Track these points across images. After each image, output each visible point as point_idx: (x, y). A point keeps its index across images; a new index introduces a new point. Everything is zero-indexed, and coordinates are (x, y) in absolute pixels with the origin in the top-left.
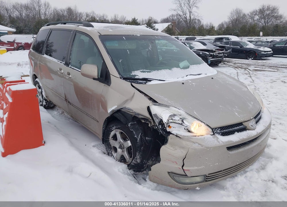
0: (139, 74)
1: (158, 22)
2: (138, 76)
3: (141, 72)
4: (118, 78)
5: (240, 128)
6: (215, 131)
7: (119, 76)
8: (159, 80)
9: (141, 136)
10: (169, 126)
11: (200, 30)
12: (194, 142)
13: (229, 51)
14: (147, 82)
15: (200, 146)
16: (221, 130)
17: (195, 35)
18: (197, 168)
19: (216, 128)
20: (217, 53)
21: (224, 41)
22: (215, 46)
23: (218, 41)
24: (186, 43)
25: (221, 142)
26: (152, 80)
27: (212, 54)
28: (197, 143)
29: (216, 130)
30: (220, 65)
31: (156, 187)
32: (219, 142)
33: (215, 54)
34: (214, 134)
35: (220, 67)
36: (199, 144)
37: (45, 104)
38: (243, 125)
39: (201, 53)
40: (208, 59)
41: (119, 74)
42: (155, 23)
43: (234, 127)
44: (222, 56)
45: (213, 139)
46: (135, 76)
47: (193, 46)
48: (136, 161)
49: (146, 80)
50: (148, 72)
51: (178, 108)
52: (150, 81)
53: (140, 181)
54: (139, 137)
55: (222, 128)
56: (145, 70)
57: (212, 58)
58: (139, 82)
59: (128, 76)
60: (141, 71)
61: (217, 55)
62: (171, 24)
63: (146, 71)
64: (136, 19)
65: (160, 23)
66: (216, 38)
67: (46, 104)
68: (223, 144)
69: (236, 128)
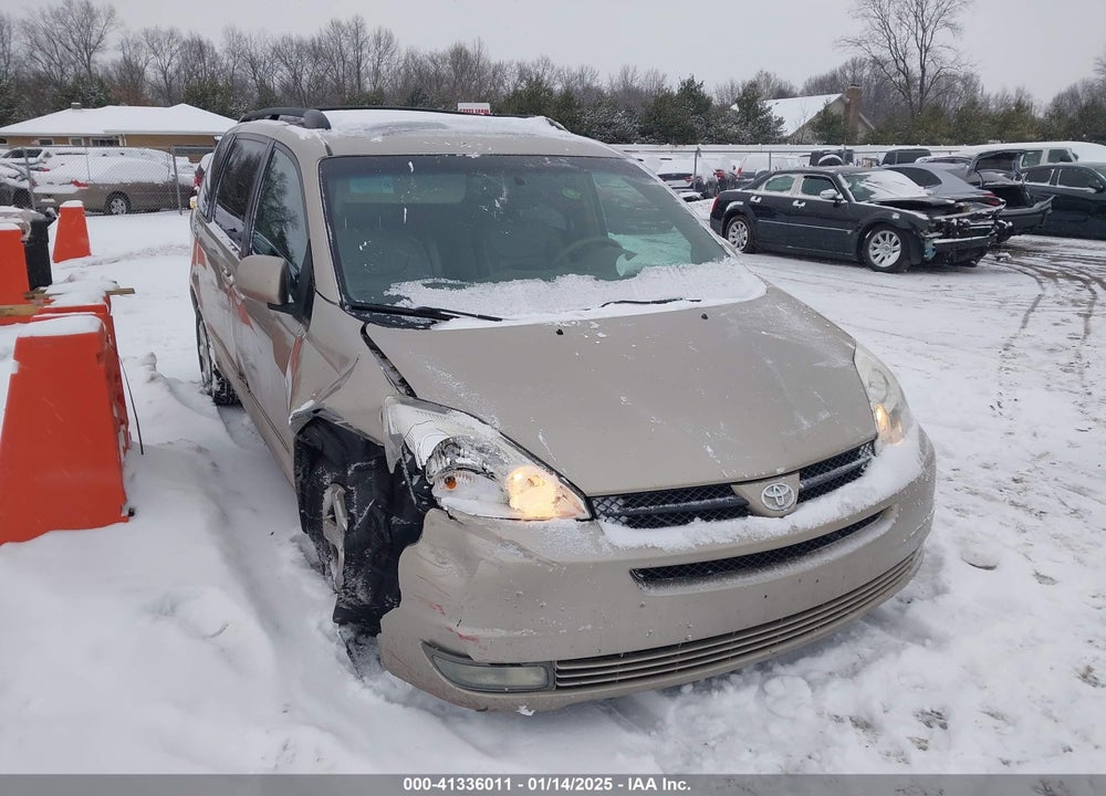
0: (417, 294)
1: (795, 91)
2: (408, 299)
3: (427, 286)
4: (335, 304)
5: (715, 504)
6: (602, 508)
7: (337, 298)
8: (481, 317)
9: (370, 512)
10: (449, 478)
11: (960, 120)
12: (501, 540)
13: (1037, 206)
14: (434, 322)
15: (521, 555)
16: (626, 506)
17: (937, 140)
18: (504, 633)
19: (606, 497)
20: (963, 218)
21: (1021, 164)
22: (974, 189)
23: (992, 167)
24: (840, 177)
25: (606, 547)
26: (453, 317)
27: (942, 218)
28: (514, 543)
29: (607, 503)
30: (982, 263)
31: (411, 695)
32: (598, 546)
33: (955, 221)
34: (594, 516)
35: (983, 271)
36: (521, 549)
37: (219, 389)
38: (733, 494)
39: (896, 216)
40: (924, 239)
41: (343, 290)
42: (782, 94)
43: (688, 500)
44: (990, 230)
45: (578, 535)
46: (399, 298)
47: (869, 188)
48: (352, 596)
49: (435, 315)
50: (452, 287)
51: (481, 416)
52: (447, 318)
53: (363, 667)
54: (365, 513)
55: (631, 499)
56: (443, 281)
57: (940, 238)
58: (404, 321)
59: (373, 300)
60: (430, 281)
61: (966, 225)
62: (840, 99)
63: (449, 282)
64: (697, 81)
65: (802, 94)
66: (981, 155)
67: (222, 388)
68: (612, 557)
69: (694, 503)
